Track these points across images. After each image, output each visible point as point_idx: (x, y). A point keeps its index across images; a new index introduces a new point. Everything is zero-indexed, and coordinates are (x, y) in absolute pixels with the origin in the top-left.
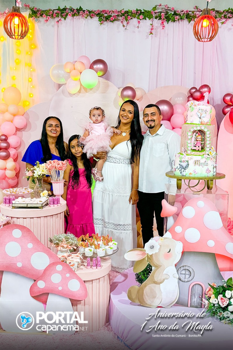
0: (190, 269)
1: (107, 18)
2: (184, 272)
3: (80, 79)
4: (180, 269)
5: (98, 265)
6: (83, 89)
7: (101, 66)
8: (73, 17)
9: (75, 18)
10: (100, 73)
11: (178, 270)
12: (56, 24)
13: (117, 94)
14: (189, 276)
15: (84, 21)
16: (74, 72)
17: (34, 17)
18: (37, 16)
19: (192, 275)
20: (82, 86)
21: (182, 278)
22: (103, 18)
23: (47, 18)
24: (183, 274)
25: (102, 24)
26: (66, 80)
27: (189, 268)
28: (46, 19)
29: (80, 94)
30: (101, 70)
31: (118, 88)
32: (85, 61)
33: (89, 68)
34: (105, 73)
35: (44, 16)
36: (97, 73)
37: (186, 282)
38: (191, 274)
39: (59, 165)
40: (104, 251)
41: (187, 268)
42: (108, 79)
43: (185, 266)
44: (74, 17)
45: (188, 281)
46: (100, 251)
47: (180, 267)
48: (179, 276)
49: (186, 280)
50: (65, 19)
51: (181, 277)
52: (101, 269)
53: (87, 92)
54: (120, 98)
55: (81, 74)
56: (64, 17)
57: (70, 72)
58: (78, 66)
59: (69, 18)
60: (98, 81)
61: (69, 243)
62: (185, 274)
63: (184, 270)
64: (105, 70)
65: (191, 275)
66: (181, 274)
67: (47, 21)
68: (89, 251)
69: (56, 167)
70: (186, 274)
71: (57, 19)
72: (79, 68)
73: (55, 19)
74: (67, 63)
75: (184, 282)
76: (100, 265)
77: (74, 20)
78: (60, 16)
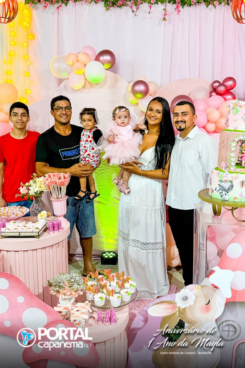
0: (235, 324)
1: (114, 3)
2: (226, 328)
3: (85, 73)
4: (223, 325)
5: (112, 320)
6: (88, 84)
7: (107, 58)
8: (75, 3)
9: (78, 4)
10: (107, 66)
11: (219, 326)
12: (56, 10)
13: (127, 89)
14: (235, 333)
15: (88, 7)
16: (77, 64)
17: (31, 3)
18: (34, 2)
19: (238, 331)
20: (87, 81)
21: (225, 335)
22: (110, 3)
23: (46, 4)
24: (226, 331)
25: (107, 9)
26: (69, 73)
27: (234, 322)
28: (44, 5)
29: (85, 89)
30: (108, 62)
31: (128, 82)
32: (89, 52)
33: (95, 60)
34: (113, 65)
35: (42, 2)
36: (104, 65)
37: (230, 340)
38: (236, 330)
39: (60, 181)
40: (120, 299)
41: (231, 323)
42: (115, 72)
43: (229, 320)
44: (77, 2)
45: (233, 339)
46: (114, 300)
47: (222, 322)
48: (220, 333)
49: (230, 338)
50: (66, 5)
51: (223, 335)
52: (116, 326)
53: (92, 87)
54: (131, 93)
55: (85, 67)
56: (64, 3)
57: (73, 65)
58: (82, 58)
59: (71, 3)
60: (105, 75)
61: (73, 289)
62: (228, 331)
63: (227, 327)
64: (113, 62)
65: (236, 332)
66: (223, 331)
67: (46, 7)
68: (99, 299)
69: (56, 182)
70: (230, 331)
71: (57, 5)
72: (83, 60)
73: (54, 5)
74: (69, 55)
75: (227, 340)
76: (114, 320)
77: (76, 5)
78: (60, 2)
